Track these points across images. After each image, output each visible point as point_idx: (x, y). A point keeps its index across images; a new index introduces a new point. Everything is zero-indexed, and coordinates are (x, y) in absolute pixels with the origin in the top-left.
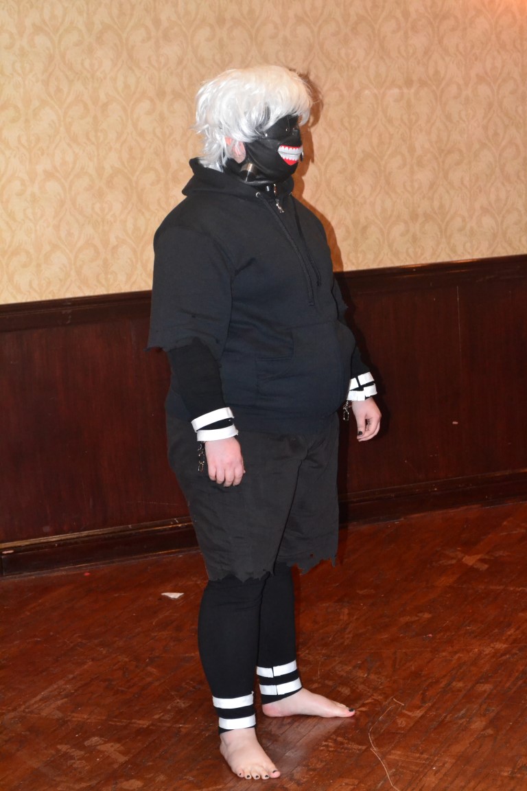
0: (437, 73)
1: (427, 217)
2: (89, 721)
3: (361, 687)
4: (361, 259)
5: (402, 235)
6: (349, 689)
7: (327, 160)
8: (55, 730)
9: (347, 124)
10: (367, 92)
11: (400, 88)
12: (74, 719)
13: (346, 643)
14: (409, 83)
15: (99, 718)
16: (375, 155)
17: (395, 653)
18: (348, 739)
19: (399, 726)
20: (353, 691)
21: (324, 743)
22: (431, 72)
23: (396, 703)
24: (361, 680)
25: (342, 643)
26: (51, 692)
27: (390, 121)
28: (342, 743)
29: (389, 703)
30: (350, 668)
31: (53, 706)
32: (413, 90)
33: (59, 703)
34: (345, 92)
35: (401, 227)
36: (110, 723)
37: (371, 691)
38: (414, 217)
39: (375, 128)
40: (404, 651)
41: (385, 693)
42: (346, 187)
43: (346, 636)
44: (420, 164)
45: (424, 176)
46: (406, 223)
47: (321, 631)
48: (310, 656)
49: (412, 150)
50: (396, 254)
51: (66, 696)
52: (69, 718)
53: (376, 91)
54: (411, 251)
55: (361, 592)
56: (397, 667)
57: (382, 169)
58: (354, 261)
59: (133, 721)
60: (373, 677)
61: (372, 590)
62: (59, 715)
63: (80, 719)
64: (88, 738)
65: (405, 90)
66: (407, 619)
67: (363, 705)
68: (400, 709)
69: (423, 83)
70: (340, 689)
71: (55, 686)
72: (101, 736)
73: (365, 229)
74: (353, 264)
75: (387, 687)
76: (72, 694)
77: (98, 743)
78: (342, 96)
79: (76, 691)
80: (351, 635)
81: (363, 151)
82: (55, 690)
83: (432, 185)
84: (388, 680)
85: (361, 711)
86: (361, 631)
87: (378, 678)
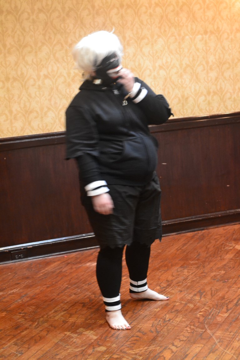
0: (218, 28)
1: (215, 93)
2: (77, 321)
3: (198, 304)
4: (185, 113)
5: (204, 101)
6: (193, 305)
7: (170, 68)
8: (62, 326)
9: (178, 52)
10: (187, 37)
11: (202, 35)
12: (70, 321)
13: (188, 285)
14: (206, 32)
15: (82, 320)
16: (191, 65)
17: (211, 289)
18: (197, 327)
19: (218, 321)
20: (195, 306)
21: (186, 329)
22: (216, 27)
23: (215, 311)
24: (198, 301)
25: (186, 285)
26: (58, 309)
27: (198, 50)
28: (193, 329)
29: (212, 311)
30: (192, 296)
31: (60, 315)
32: (207, 36)
33: (63, 313)
34: (177, 37)
35: (203, 98)
36: (87, 322)
37: (203, 305)
38: (209, 93)
39: (191, 53)
40: (215, 287)
41: (209, 306)
42: (178, 80)
43: (188, 282)
44: (211, 69)
45: (213, 75)
46: (205, 96)
47: (176, 279)
48: (173, 291)
49: (207, 63)
50: (201, 110)
51: (65, 310)
52: (68, 320)
53: (191, 36)
54: (207, 108)
55: (191, 262)
56: (213, 294)
57: (194, 72)
58: (182, 113)
59: (97, 321)
60: (203, 299)
61: (196, 261)
62: (63, 318)
63: (73, 321)
64: (78, 329)
65: (204, 36)
66: (214, 273)
67: (200, 312)
68: (217, 313)
69: (212, 33)
70: (189, 305)
71: (59, 306)
72: (84, 328)
73: (187, 98)
74: (182, 115)
75: (210, 303)
76: (68, 309)
77: (83, 331)
78: (176, 39)
79: (69, 308)
80: (190, 281)
81: (186, 64)
82: (60, 308)
83: (217, 79)
84: (210, 300)
85: (200, 315)
86: (194, 279)
87: (206, 300)
